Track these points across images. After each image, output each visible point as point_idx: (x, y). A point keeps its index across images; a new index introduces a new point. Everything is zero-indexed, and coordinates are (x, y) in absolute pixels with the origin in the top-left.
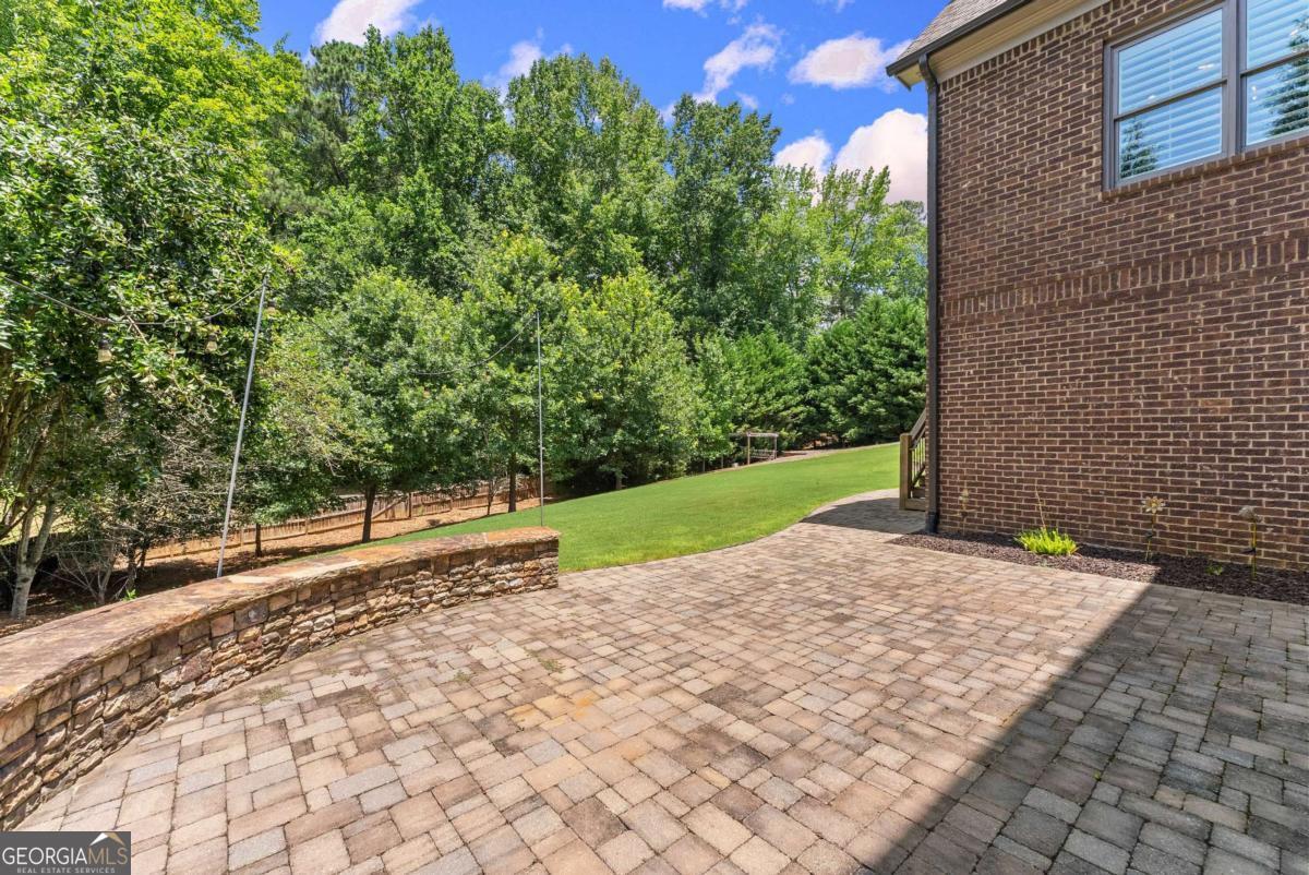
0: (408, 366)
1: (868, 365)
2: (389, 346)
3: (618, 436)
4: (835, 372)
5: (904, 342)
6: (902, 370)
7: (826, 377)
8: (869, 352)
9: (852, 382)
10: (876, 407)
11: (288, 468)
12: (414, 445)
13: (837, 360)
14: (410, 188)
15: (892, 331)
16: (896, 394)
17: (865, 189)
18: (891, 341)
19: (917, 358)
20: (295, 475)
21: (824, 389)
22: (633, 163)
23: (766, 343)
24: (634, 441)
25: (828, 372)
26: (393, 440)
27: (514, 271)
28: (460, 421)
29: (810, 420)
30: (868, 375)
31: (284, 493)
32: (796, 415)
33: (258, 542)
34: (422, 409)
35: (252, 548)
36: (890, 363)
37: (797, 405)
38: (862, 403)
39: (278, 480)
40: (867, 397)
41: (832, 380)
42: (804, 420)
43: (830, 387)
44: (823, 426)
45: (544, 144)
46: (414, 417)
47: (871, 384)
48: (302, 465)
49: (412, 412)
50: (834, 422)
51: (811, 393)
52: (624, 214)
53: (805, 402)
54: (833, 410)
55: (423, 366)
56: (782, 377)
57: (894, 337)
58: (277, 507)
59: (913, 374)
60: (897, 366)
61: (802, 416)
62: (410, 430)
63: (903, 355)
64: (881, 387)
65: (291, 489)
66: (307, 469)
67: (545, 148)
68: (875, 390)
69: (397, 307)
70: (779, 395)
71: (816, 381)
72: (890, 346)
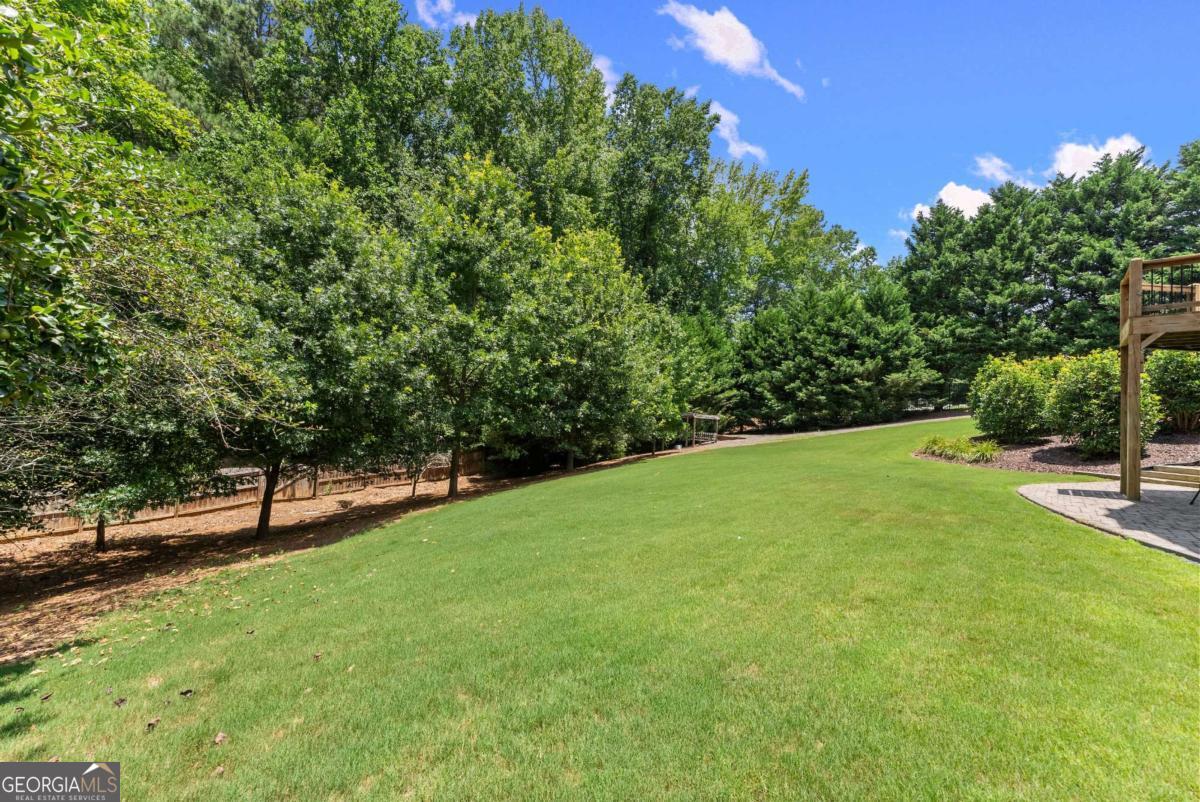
0: (346, 296)
1: (807, 352)
2: (319, 267)
3: (584, 409)
4: (768, 358)
5: (844, 331)
6: (843, 358)
7: (759, 361)
8: (806, 339)
9: (789, 369)
10: (817, 394)
11: (146, 431)
12: (344, 406)
13: (772, 346)
14: (339, 111)
15: (831, 319)
16: (838, 381)
17: (785, 189)
18: (829, 329)
19: (858, 347)
20: (157, 441)
21: (758, 375)
22: (583, 126)
23: (702, 324)
24: (600, 416)
25: (762, 358)
26: (319, 396)
27: (480, 197)
28: (411, 377)
29: (742, 404)
30: (806, 363)
31: (134, 471)
32: (729, 399)
33: (100, 529)
34: (363, 354)
35: (91, 537)
36: (830, 351)
37: (730, 388)
38: (800, 389)
39: (128, 449)
40: (806, 383)
41: (766, 365)
42: (736, 403)
43: (766, 372)
44: (757, 411)
45: (491, 94)
46: (353, 365)
47: (810, 371)
48: (169, 427)
49: (349, 358)
50: (770, 408)
51: (745, 378)
52: (574, 175)
53: (738, 386)
54: (768, 395)
55: (364, 298)
56: (719, 360)
57: (833, 325)
58: (121, 493)
59: (855, 363)
60: (837, 355)
61: (734, 400)
62: (345, 384)
63: (843, 343)
64: (821, 374)
65: (148, 464)
66: (178, 434)
67: (489, 100)
68: (814, 377)
69: (331, 215)
70: (717, 377)
71: (750, 366)
72: (829, 334)
